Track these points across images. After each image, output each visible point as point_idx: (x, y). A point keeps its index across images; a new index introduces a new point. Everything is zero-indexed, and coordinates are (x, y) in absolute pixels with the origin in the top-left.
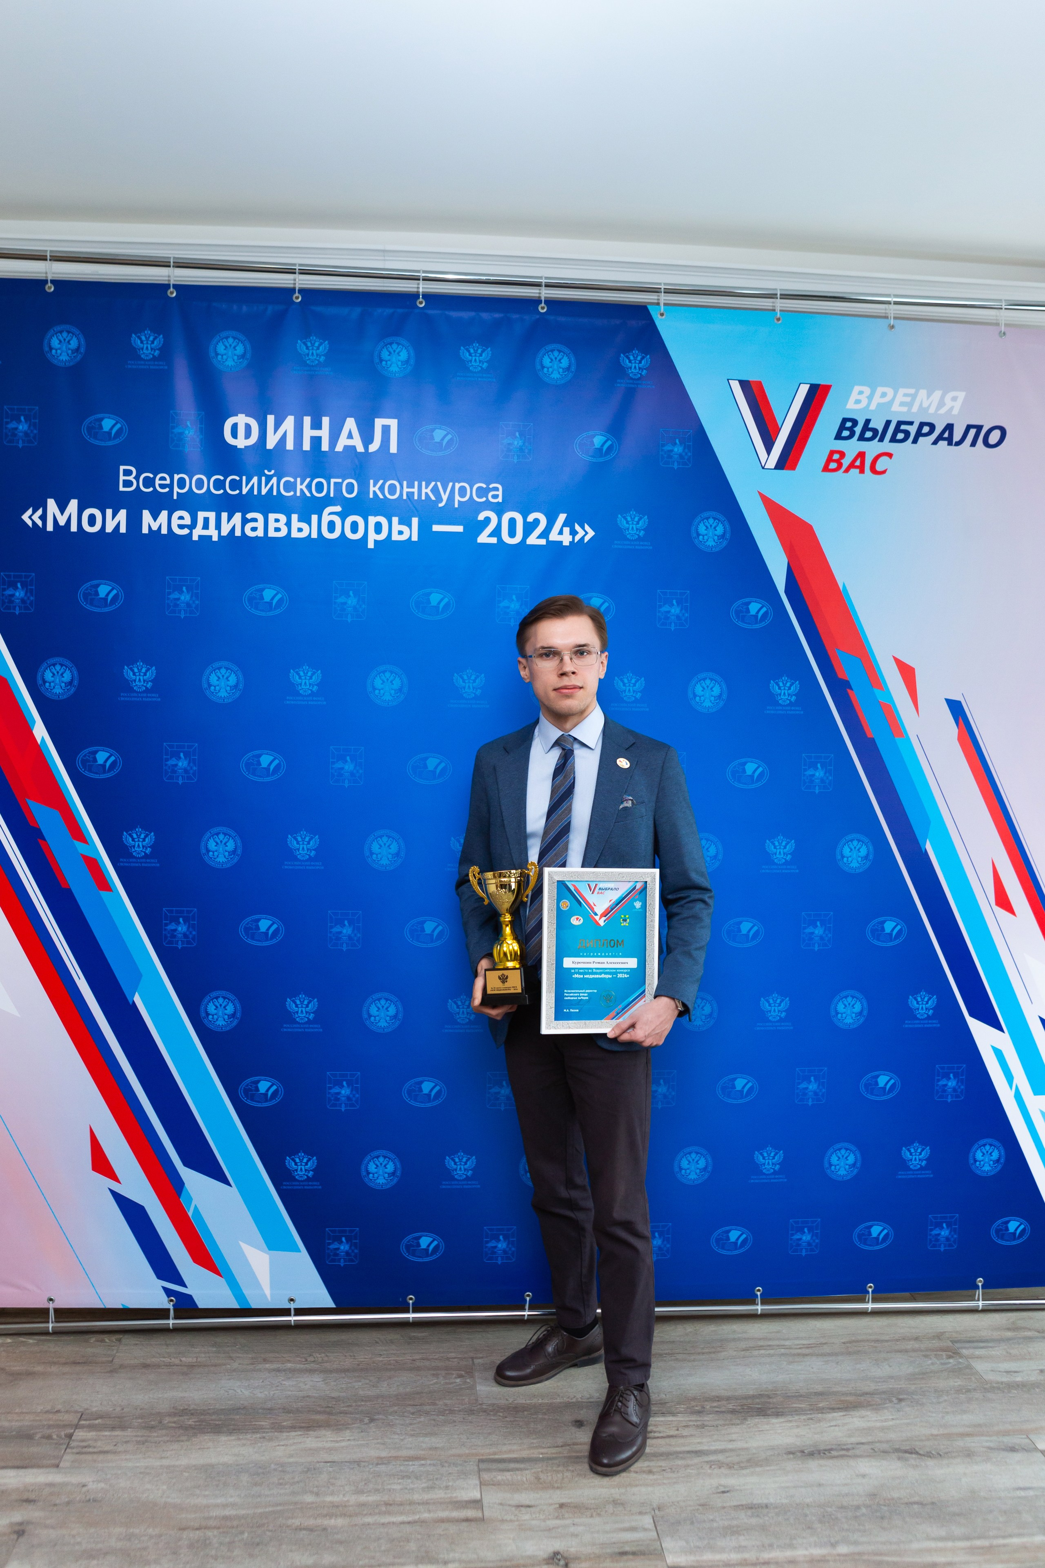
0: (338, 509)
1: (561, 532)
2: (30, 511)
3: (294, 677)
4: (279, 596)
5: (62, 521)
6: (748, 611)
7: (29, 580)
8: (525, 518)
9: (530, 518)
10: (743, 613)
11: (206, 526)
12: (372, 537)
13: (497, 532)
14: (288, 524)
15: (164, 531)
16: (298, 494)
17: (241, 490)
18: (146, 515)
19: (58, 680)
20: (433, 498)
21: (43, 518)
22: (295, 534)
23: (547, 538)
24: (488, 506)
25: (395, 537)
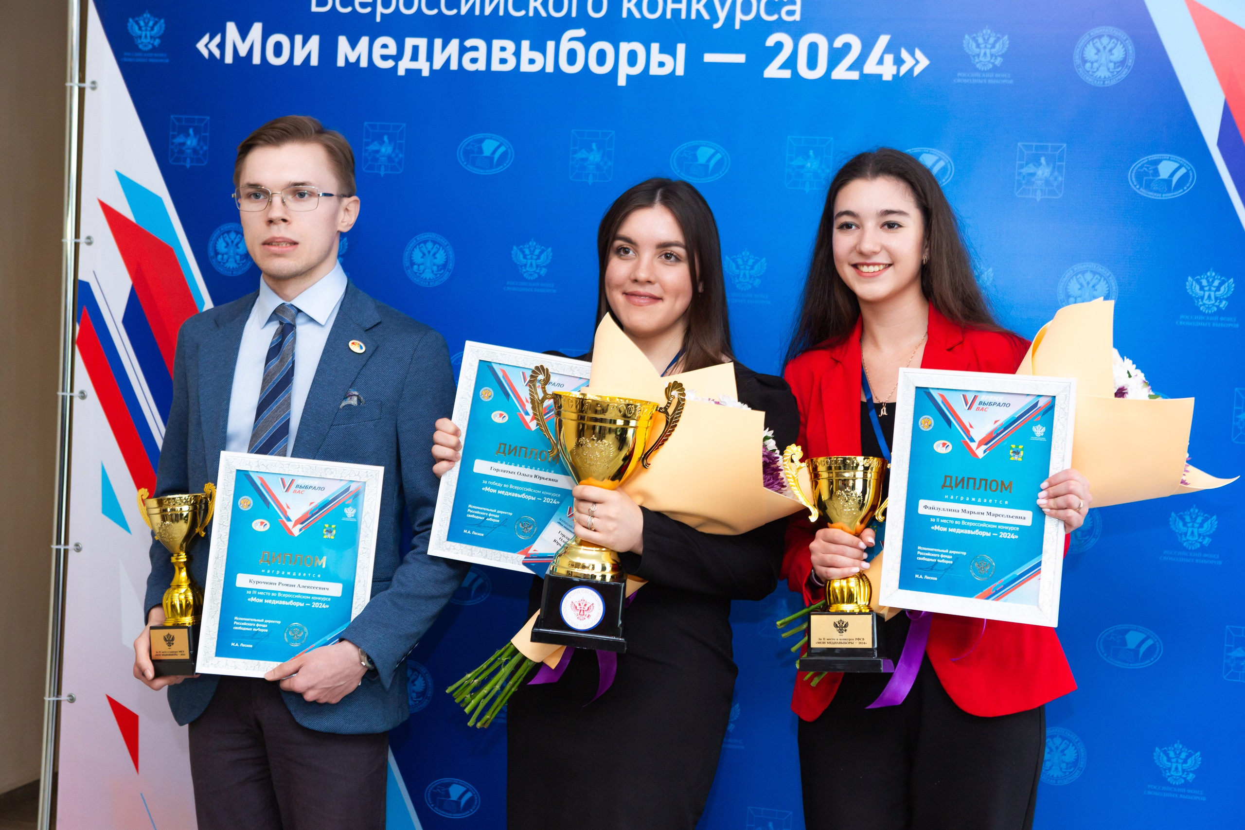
0: (581, 33)
1: (881, 62)
2: (206, 38)
3: (517, 256)
4: (502, 149)
5: (243, 52)
6: (1156, 173)
7: (203, 125)
8: (831, 42)
9: (838, 43)
10: (1148, 176)
11: (415, 57)
12: (625, 71)
13: (791, 63)
14: (517, 54)
15: (364, 63)
16: (531, 14)
17: (459, 8)
18: (343, 42)
19: (232, 251)
20: (706, 16)
21: (222, 46)
22: (525, 67)
23: (861, 70)
24: (780, 26)
25: (654, 70)
